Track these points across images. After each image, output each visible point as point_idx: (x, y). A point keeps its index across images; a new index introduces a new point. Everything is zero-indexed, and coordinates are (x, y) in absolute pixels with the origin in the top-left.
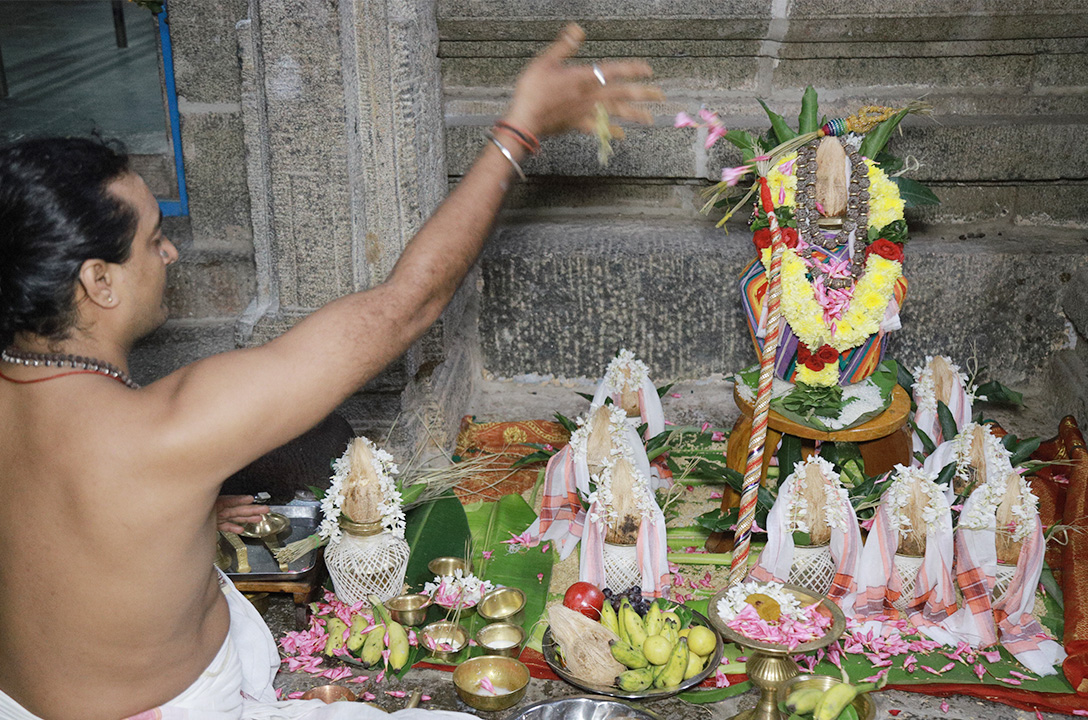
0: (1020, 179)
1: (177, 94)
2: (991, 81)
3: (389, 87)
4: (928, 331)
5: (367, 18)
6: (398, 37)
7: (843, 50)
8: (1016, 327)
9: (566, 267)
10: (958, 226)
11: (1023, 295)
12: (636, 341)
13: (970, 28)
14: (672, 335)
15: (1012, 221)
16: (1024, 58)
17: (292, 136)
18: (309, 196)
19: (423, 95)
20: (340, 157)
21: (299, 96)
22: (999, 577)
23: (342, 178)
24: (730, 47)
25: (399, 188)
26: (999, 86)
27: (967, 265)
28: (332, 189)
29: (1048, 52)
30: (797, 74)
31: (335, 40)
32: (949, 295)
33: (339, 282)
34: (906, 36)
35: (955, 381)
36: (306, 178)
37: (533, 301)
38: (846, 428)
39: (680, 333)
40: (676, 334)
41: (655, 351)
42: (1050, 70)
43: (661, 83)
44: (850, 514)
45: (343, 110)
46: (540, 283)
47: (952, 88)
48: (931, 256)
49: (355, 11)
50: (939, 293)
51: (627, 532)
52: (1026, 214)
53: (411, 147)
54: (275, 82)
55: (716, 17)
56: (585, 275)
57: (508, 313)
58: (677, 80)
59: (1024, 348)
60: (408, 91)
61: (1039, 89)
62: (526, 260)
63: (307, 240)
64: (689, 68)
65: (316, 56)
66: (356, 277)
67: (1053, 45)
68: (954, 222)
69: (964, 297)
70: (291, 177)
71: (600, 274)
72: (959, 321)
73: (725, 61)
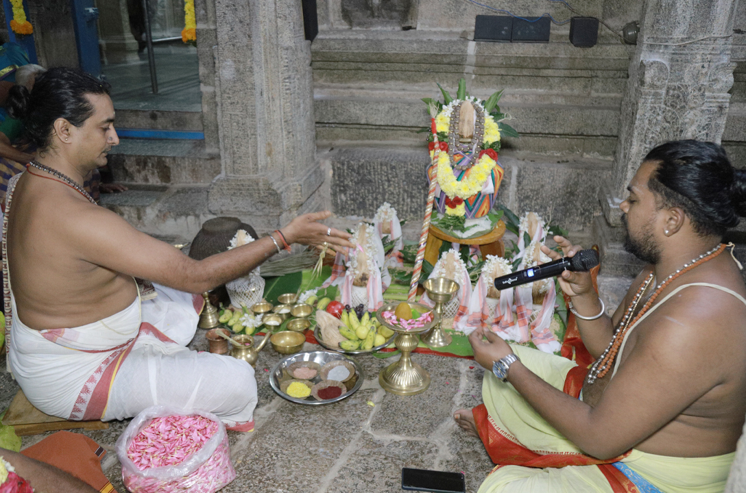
0: (582, 135)
1: (200, 82)
2: (572, 89)
3: (278, 76)
4: (538, 204)
5: (268, 44)
6: (283, 54)
7: (503, 72)
8: (578, 204)
9: (370, 166)
10: (557, 157)
11: (581, 189)
12: (402, 203)
13: (559, 63)
14: (419, 200)
15: (582, 156)
16: (587, 80)
17: (231, 96)
18: (238, 123)
19: (297, 81)
20: (252, 106)
21: (234, 78)
22: (534, 310)
23: (253, 116)
24: (451, 68)
25: (283, 123)
26: (576, 92)
27: (555, 173)
28: (248, 121)
29: (597, 77)
30: (483, 82)
31: (250, 52)
32: (547, 187)
33: (251, 163)
34: (530, 66)
35: (539, 224)
36: (237, 115)
37: (355, 182)
38: (470, 238)
39: (423, 200)
40: (421, 200)
41: (411, 208)
42: (599, 85)
43: (421, 84)
44: (467, 277)
45: (253, 85)
46: (358, 173)
47: (555, 92)
48: (539, 168)
49: (262, 41)
50: (542, 186)
51: (363, 281)
52: (588, 152)
53: (289, 104)
54: (224, 71)
55: (442, 53)
56: (379, 170)
57: (343, 187)
58: (428, 83)
59: (582, 214)
60: (288, 78)
61: (594, 94)
62: (352, 162)
63: (237, 144)
64: (433, 77)
65: (241, 60)
66: (259, 162)
67: (599, 73)
68: (555, 155)
69: (554, 189)
70: (231, 115)
71: (386, 170)
72: (552, 200)
73: (450, 75)
